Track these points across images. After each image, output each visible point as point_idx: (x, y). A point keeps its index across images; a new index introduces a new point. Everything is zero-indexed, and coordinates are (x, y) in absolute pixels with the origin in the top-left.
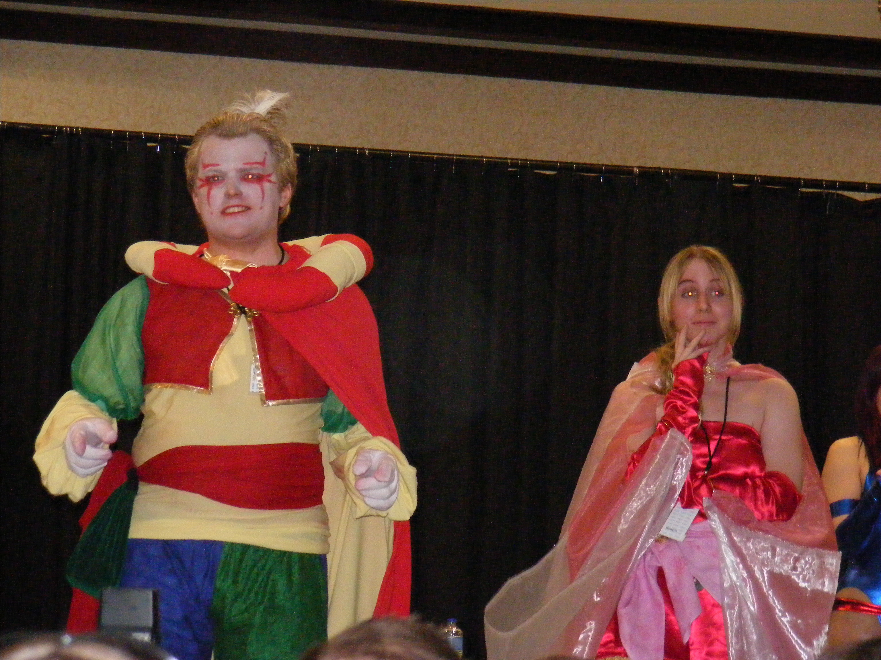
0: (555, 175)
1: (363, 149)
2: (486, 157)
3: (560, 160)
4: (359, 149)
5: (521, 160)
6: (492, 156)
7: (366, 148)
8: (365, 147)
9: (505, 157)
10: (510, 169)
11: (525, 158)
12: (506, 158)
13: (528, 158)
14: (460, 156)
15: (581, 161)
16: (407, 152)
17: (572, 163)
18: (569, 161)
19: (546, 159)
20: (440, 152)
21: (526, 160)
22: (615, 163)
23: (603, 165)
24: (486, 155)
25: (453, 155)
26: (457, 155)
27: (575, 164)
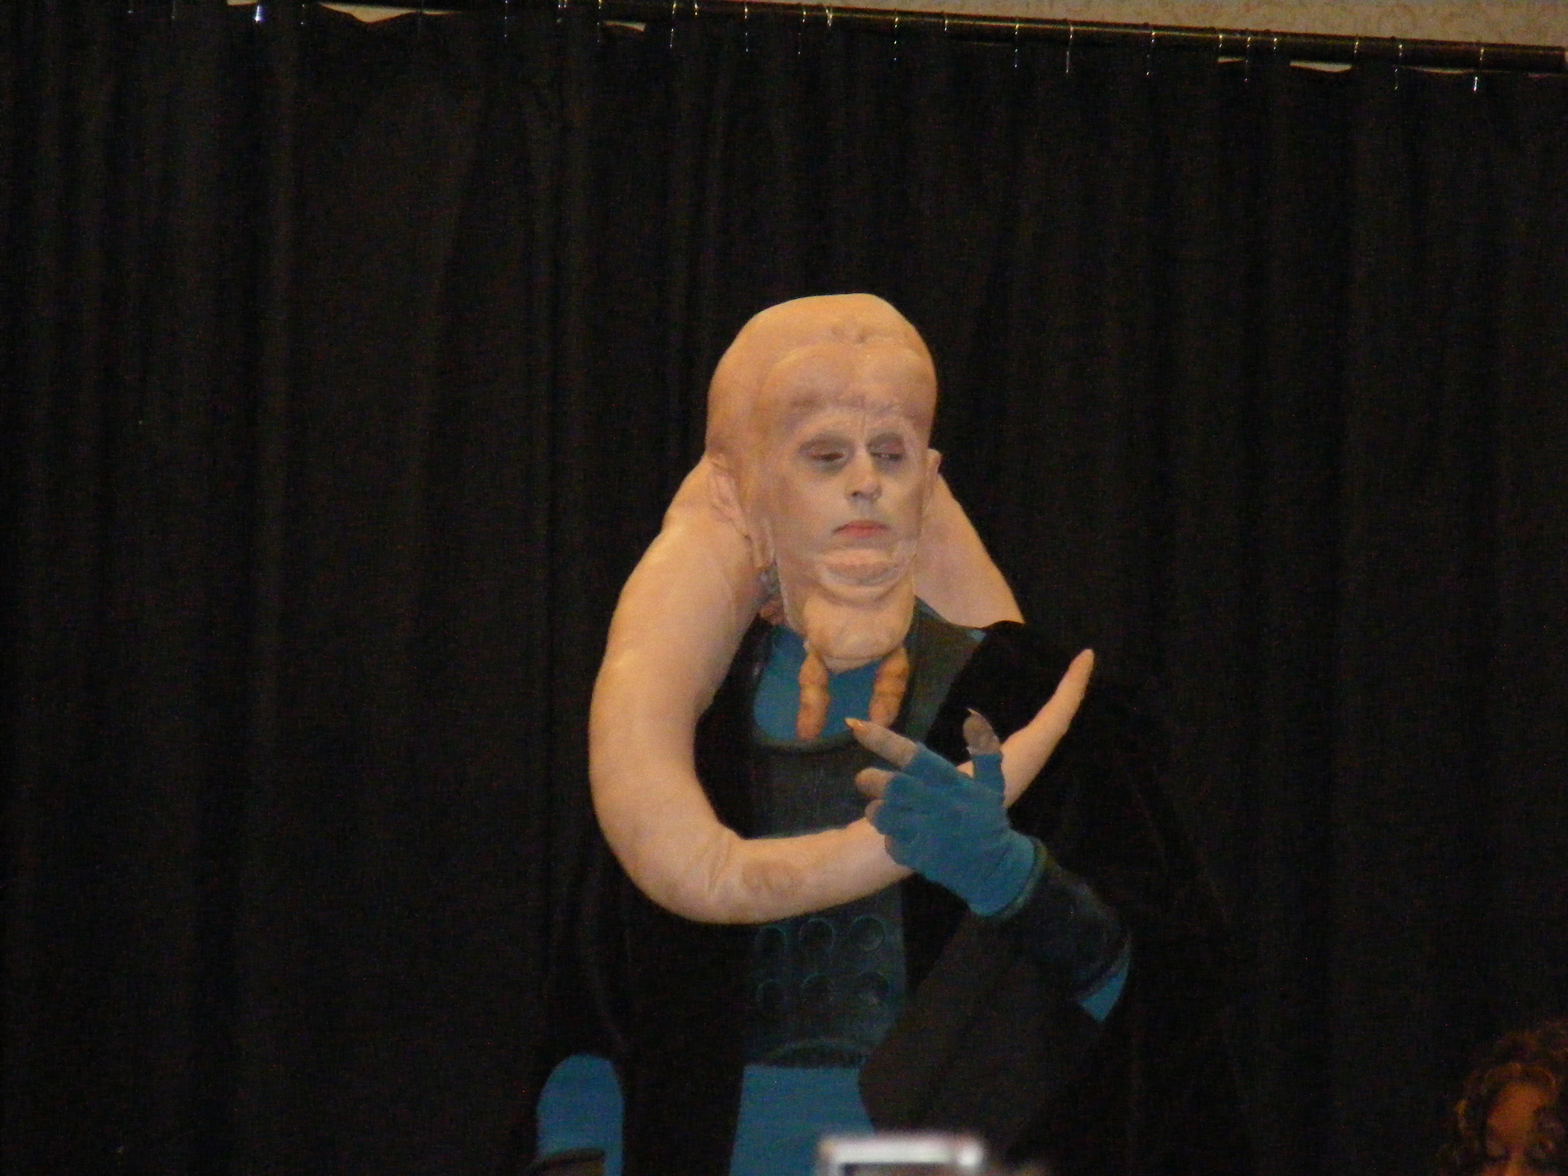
0: (1346, 73)
1: (820, 8)
2: (1156, 28)
3: (1361, 32)
4: (810, 8)
5: (1255, 33)
6: (1174, 23)
7: (829, 8)
8: (825, 4)
9: (1207, 25)
10: (1221, 60)
11: (1263, 28)
12: (1213, 30)
13: (1274, 28)
14: (1083, 23)
15: (1417, 35)
16: (940, 15)
17: (1393, 39)
18: (1387, 35)
19: (1320, 29)
20: (1031, 14)
21: (1267, 33)
22: (1511, 39)
23: (1479, 44)
24: (1160, 22)
25: (1065, 22)
26: (1075, 23)
27: (1403, 41)
